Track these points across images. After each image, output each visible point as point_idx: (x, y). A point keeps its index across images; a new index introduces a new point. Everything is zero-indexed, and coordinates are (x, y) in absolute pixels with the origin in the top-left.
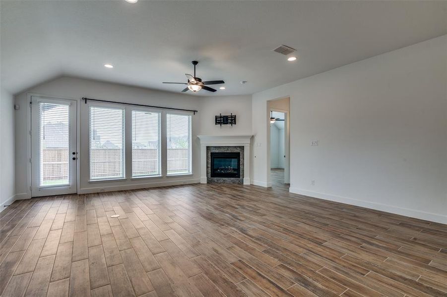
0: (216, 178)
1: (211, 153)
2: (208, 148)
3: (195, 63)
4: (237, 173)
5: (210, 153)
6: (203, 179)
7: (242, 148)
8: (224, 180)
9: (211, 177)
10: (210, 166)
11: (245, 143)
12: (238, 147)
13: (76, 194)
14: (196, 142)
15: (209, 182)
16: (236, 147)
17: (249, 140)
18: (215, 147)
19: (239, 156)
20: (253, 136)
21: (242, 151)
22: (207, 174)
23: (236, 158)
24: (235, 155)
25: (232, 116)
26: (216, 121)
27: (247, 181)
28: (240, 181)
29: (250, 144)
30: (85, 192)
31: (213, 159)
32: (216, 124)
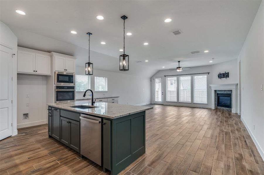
0: (219, 107)
1: (217, 94)
2: (215, 91)
3: (179, 62)
4: (229, 106)
6: (213, 107)
7: (231, 91)
8: (223, 109)
9: (217, 106)
10: (216, 100)
11: (233, 88)
12: (230, 90)
13: (163, 105)
14: (209, 88)
15: (216, 109)
16: (229, 90)
17: (235, 86)
18: (218, 90)
19: (231, 96)
20: (238, 84)
21: (232, 93)
22: (215, 104)
23: (229, 97)
24: (229, 95)
25: (226, 74)
26: (219, 77)
27: (234, 111)
28: (231, 110)
29: (235, 89)
30: (165, 104)
31: (219, 97)
32: (219, 78)
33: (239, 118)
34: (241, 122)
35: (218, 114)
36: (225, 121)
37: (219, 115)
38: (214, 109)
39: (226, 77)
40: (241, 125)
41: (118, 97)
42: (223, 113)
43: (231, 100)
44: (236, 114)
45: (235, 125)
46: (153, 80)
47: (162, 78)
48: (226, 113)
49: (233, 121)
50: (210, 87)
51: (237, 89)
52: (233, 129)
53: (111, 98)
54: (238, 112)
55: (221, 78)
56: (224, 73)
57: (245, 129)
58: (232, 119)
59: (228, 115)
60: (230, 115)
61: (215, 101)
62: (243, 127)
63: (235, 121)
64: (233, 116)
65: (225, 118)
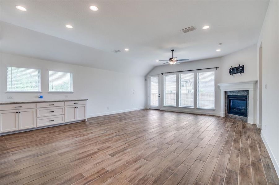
0: (230, 114)
2: (226, 92)
3: (173, 50)
4: (244, 114)
5: (227, 95)
6: (222, 114)
7: (247, 91)
8: (235, 117)
9: (228, 113)
10: (227, 105)
11: (250, 88)
13: (160, 110)
14: (217, 88)
15: (226, 117)
18: (230, 91)
19: (246, 99)
20: (257, 81)
21: (248, 94)
22: (225, 110)
23: (245, 100)
24: (243, 98)
25: (240, 67)
26: (230, 72)
27: (250, 120)
28: (247, 120)
29: (252, 89)
30: (162, 110)
31: (230, 100)
32: (231, 74)
33: (258, 133)
34: (261, 142)
35: (227, 125)
36: (235, 140)
37: (228, 127)
38: (223, 117)
39: (241, 72)
40: (261, 151)
41: (86, 100)
42: (234, 123)
43: (246, 105)
44: (254, 125)
45: (250, 151)
46: (148, 79)
47: (158, 76)
48: (239, 123)
49: (247, 140)
50: (219, 87)
51: (255, 88)
52: (244, 163)
53: (71, 101)
54: (257, 123)
55: (233, 73)
56: (238, 67)
57: (270, 164)
58: (247, 135)
59: (240, 129)
60: (244, 127)
61: (225, 106)
62: (265, 157)
63: (251, 141)
64: (249, 129)
65: (236, 133)
